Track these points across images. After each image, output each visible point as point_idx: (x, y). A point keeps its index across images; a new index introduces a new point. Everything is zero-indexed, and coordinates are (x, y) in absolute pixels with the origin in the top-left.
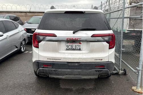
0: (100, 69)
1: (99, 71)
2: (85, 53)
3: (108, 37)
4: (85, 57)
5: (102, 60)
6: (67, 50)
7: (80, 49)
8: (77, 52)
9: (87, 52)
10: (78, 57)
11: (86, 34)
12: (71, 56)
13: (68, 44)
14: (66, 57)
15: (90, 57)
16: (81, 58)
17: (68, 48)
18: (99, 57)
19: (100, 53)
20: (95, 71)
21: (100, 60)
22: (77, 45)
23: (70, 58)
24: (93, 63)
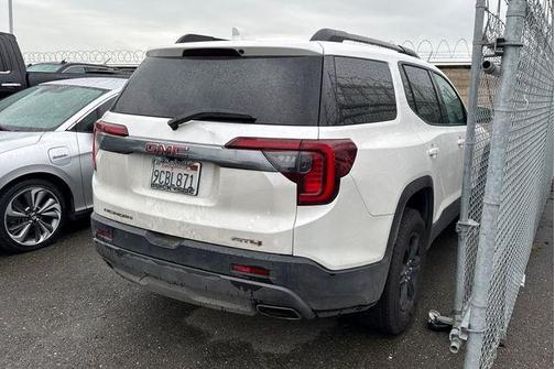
0: (251, 278)
1: (246, 287)
2: (205, 207)
3: (297, 153)
4: (199, 221)
5: (260, 244)
6: (154, 186)
7: (189, 191)
8: (181, 201)
9: (209, 205)
10: (180, 219)
11: (213, 134)
12: (161, 211)
13: (159, 168)
14: (146, 212)
15: (217, 226)
16: (188, 225)
17: (157, 182)
18: (250, 229)
19: (258, 217)
20: (233, 282)
21: (252, 242)
22: (183, 171)
23: (154, 217)
24: (226, 252)
